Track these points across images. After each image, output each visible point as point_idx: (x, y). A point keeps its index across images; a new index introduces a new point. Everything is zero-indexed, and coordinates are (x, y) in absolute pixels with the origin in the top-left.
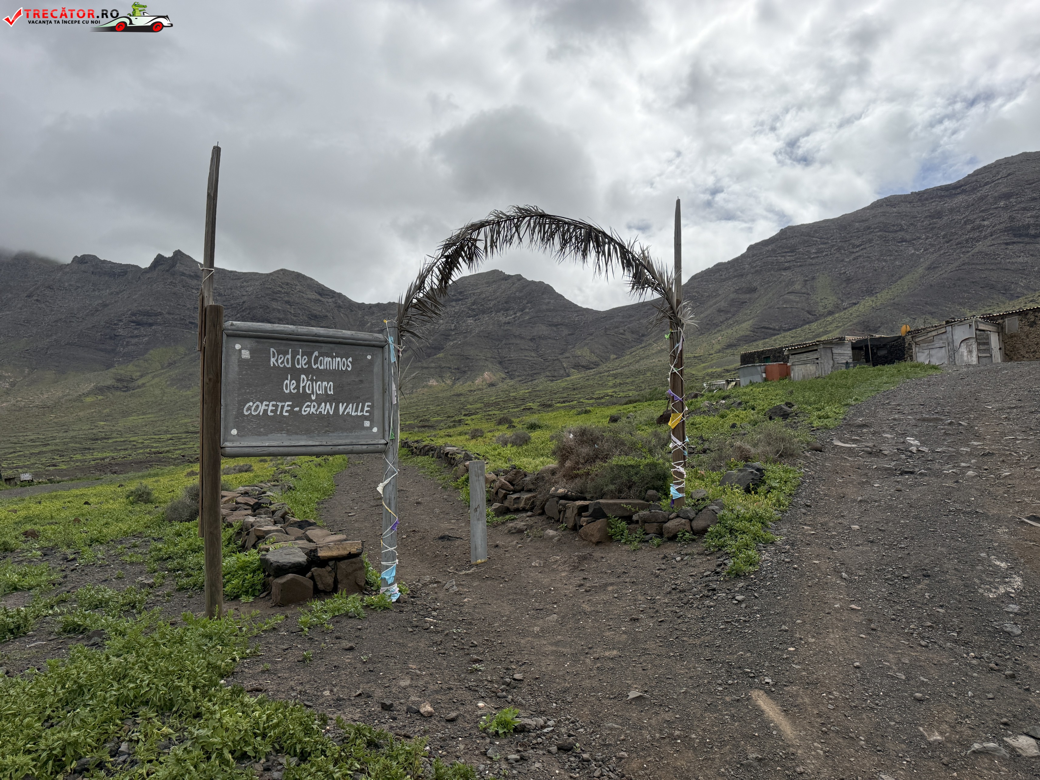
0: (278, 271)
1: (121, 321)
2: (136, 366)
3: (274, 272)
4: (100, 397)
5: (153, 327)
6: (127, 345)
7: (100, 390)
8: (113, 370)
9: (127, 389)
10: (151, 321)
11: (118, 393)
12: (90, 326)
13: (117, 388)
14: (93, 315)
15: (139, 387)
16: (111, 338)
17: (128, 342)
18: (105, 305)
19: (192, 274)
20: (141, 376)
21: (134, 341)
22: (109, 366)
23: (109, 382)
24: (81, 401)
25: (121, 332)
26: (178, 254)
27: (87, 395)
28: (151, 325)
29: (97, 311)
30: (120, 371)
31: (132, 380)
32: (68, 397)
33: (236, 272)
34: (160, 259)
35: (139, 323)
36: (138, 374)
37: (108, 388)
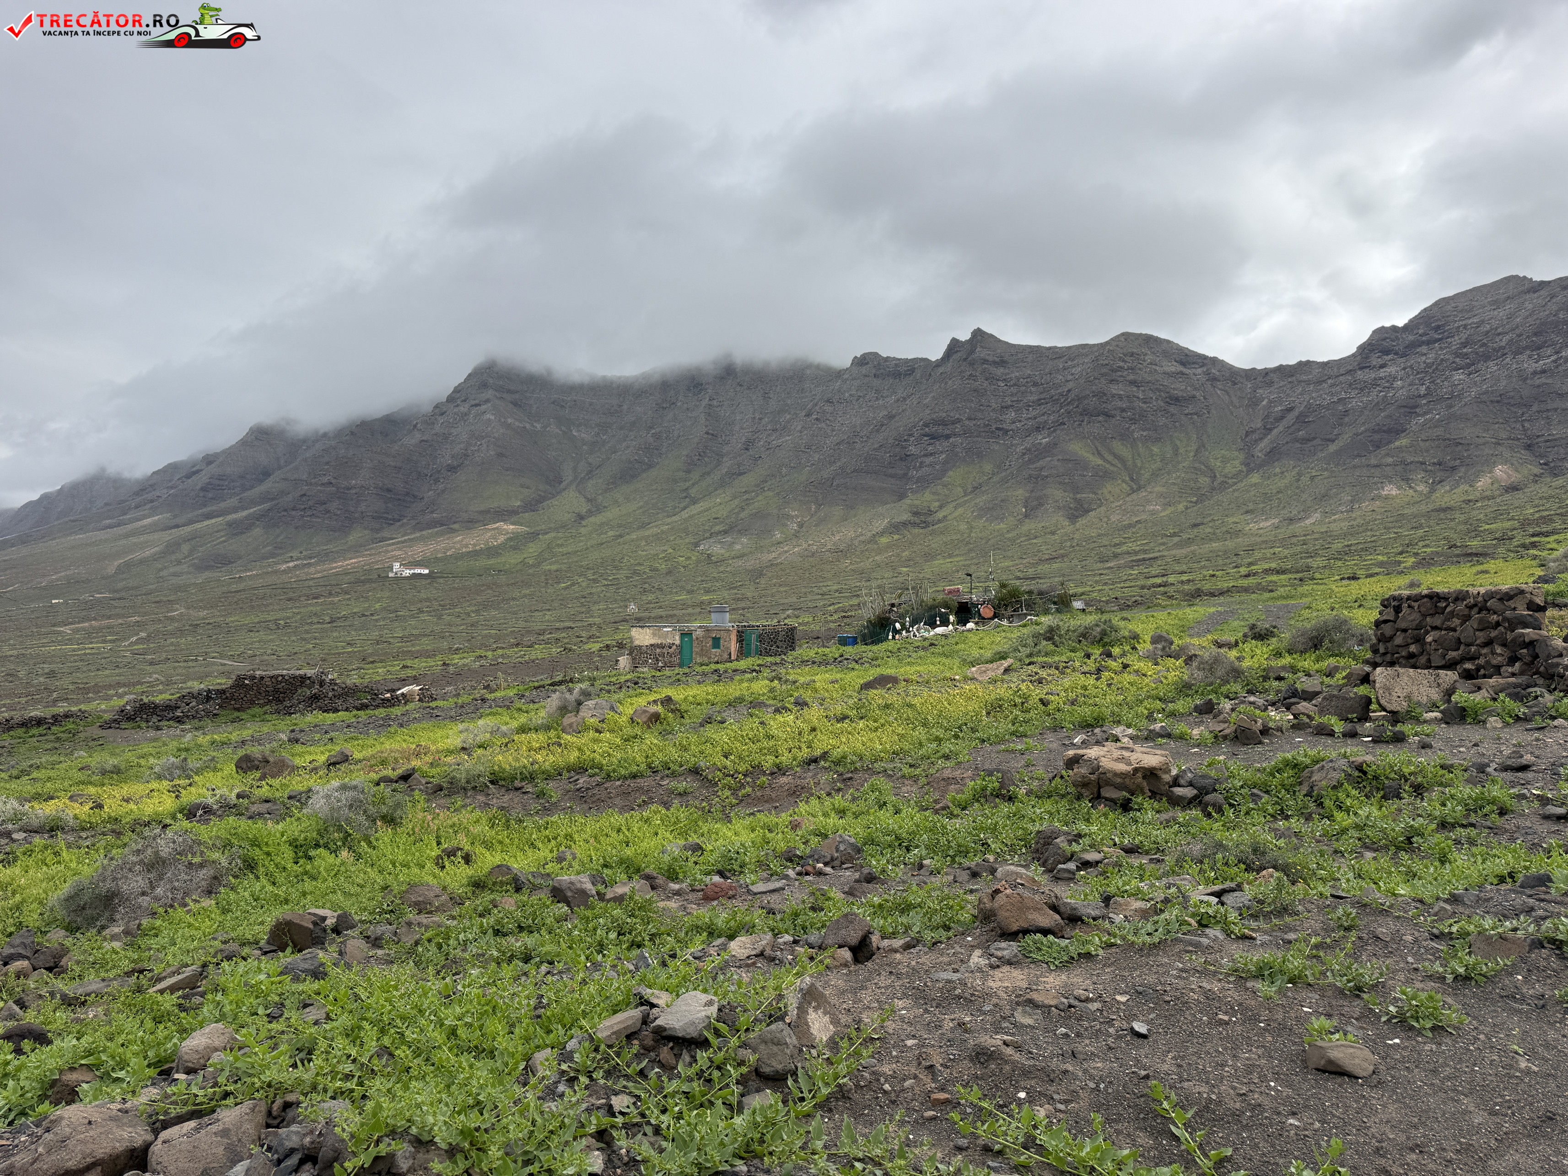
0: (1118, 336)
1: (911, 435)
2: (934, 493)
3: (1112, 339)
4: (896, 537)
5: (951, 440)
6: (920, 467)
7: (896, 528)
8: (907, 501)
9: (926, 524)
10: (948, 432)
11: (916, 531)
12: (876, 446)
13: (914, 525)
14: (878, 431)
15: (940, 521)
16: (901, 459)
17: (921, 463)
18: (891, 417)
19: (997, 360)
20: (941, 507)
21: (928, 460)
22: (902, 496)
23: (905, 517)
24: (876, 543)
25: (913, 450)
26: (978, 334)
27: (882, 534)
28: (948, 437)
29: (882, 425)
30: (917, 502)
31: (930, 513)
32: (862, 538)
33: (1056, 347)
34: (954, 346)
35: (933, 437)
36: (937, 504)
37: (904, 524)
